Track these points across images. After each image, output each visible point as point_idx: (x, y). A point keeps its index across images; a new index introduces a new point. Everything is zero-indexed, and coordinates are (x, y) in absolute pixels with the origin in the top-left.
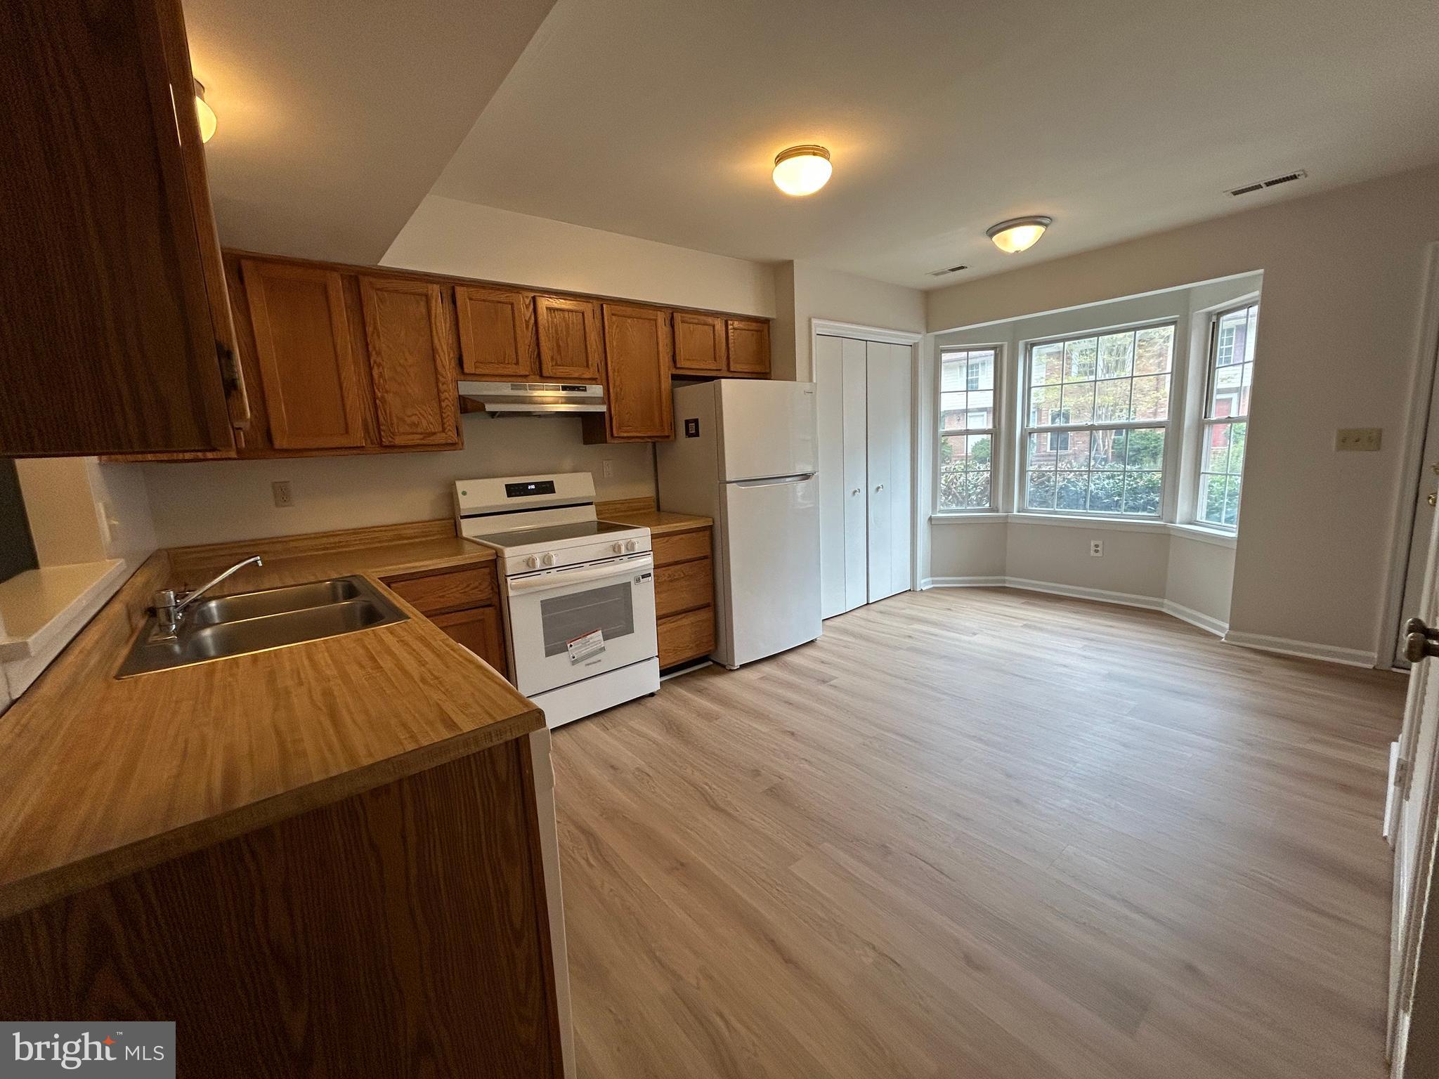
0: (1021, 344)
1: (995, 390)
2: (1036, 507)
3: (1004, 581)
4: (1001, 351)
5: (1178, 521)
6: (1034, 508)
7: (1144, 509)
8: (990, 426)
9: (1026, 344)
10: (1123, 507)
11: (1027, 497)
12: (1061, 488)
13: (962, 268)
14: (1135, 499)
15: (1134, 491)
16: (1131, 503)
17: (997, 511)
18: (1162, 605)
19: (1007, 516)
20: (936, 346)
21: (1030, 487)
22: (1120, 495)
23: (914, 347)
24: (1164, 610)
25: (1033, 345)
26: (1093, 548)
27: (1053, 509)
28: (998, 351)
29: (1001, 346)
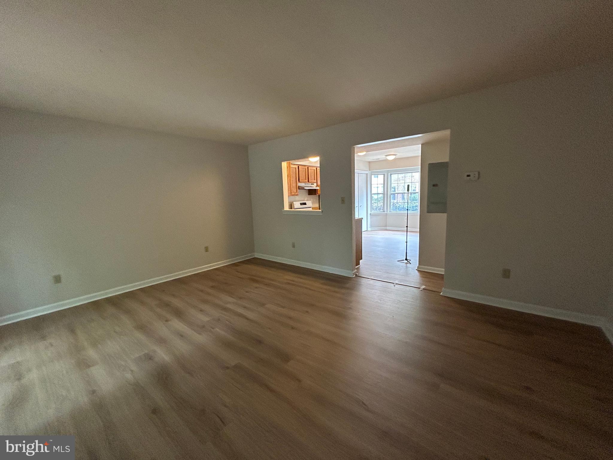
0: (389, 174)
1: (384, 184)
3: (387, 228)
4: (385, 175)
7: (415, 210)
8: (383, 193)
9: (390, 174)
11: (391, 209)
12: (398, 207)
14: (413, 208)
15: (413, 207)
16: (412, 209)
17: (385, 212)
20: (371, 174)
21: (392, 207)
22: (410, 208)
23: (367, 174)
25: (392, 174)
28: (384, 175)
29: (385, 174)
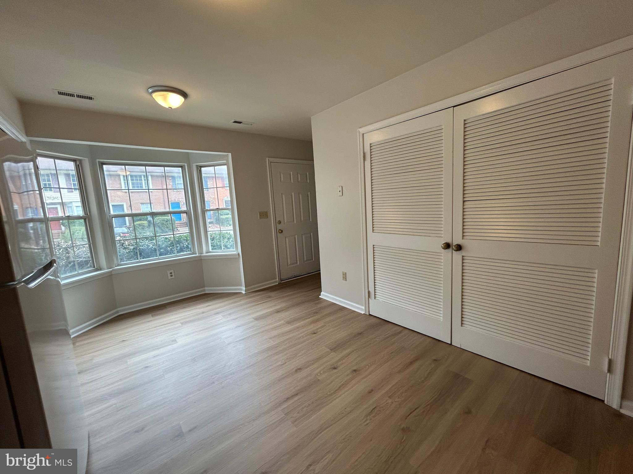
2: (126, 261)
5: (204, 253)
6: (125, 262)
7: (182, 251)
8: (83, 214)
10: (176, 252)
13: (91, 98)
17: (103, 269)
18: (204, 290)
19: (111, 272)
24: (207, 292)
26: (169, 275)
27: (138, 260)
